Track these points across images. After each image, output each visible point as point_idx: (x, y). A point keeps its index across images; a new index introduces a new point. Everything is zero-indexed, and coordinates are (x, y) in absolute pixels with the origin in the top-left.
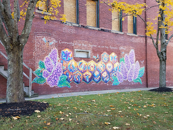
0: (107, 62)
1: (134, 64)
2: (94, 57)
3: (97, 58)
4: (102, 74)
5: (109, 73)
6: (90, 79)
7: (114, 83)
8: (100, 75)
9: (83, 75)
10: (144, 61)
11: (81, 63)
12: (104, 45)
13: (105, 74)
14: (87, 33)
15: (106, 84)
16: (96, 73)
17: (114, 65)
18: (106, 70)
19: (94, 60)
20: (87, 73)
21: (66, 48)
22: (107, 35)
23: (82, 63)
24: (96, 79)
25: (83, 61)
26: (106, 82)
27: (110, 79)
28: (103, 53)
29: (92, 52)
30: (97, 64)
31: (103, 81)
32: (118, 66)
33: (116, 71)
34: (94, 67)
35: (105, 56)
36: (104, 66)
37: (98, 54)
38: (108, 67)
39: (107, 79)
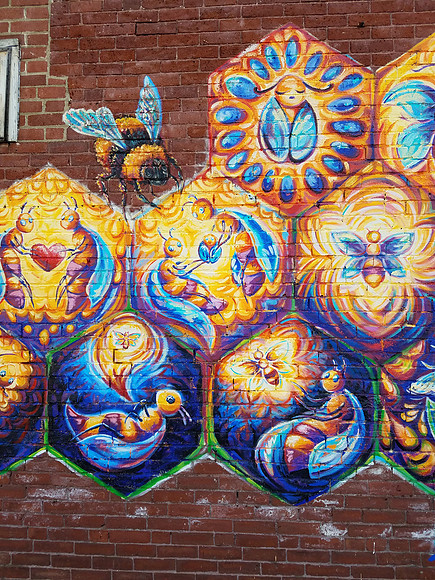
2: (78, 119)
3: (135, 138)
4: (217, 360)
5: (350, 351)
8: (190, 370)
13: (268, 370)
15: (304, 529)
26: (296, 482)
27: (384, 448)
28: (254, 47)
29: (47, 59)
30: (132, 224)
31: (231, 470)
34: (83, 258)
35: (285, 98)
36: (267, 241)
37: (147, 80)
38: (347, 260)
39: (308, 448)
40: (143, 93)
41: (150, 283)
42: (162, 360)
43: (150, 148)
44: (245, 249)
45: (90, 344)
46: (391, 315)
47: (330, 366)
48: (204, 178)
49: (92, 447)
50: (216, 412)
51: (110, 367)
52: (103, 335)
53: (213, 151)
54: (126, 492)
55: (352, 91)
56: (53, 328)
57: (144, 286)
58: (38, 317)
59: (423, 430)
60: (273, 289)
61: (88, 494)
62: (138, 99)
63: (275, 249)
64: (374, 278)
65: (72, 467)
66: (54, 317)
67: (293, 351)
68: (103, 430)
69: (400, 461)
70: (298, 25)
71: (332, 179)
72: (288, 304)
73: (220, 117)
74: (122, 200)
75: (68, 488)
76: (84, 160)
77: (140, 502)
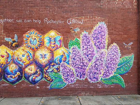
2: (7, 39)
3: (14, 42)
4: (24, 68)
5: (41, 67)
7: (53, 85)
8: (21, 70)
12: (31, 18)
13: (31, 70)
15: (35, 87)
16: (12, 68)
17: (55, 52)
18: (35, 62)
24: (11, 77)
26: (34, 82)
27: (44, 78)
28: (29, 31)
29: (3, 31)
30: (13, 52)
31: (26, 81)
32: (64, 53)
33: (58, 64)
34: (7, 56)
35: (33, 38)
36: (31, 54)
37: (16, 35)
38: (40, 57)
39: (35, 78)
40: (15, 36)
41: (16, 59)
42: (17, 69)
43: (16, 43)
44: (28, 55)
45: (8, 67)
46: (45, 63)
47: (38, 69)
48: (23, 47)
49: (9, 79)
50: (24, 75)
51: (11, 70)
52: (10, 66)
53: (24, 43)
54: (13, 84)
55: (41, 37)
56: (4, 65)
57: (15, 60)
58: (2, 63)
59: (48, 75)
60: (31, 60)
61: (8, 85)
62: (14, 37)
63: (32, 55)
64: (43, 59)
65: (6, 82)
66: (4, 63)
67: (34, 67)
68: (10, 77)
69: (46, 79)
70: (34, 29)
71: (38, 47)
72: (33, 62)
73: (25, 39)
74: (12, 49)
75: (6, 84)
76: (7, 44)
77: (15, 85)
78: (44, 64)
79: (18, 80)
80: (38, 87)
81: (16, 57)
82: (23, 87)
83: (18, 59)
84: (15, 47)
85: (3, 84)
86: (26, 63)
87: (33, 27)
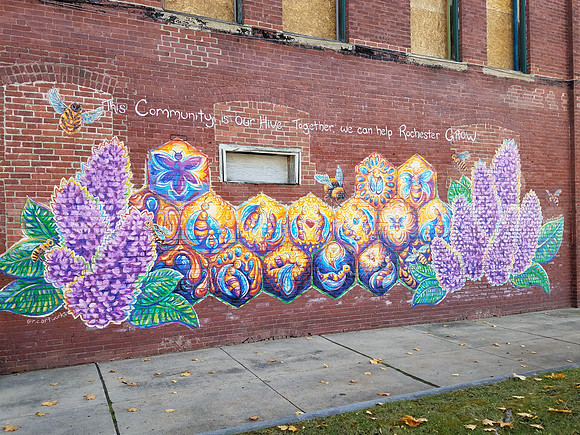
0: (384, 202)
1: (514, 207)
3: (336, 185)
4: (358, 255)
5: (392, 250)
6: (300, 283)
7: (421, 295)
9: (264, 265)
10: (560, 191)
11: (255, 210)
12: (371, 123)
13: (372, 257)
14: (284, 66)
15: (381, 303)
16: (332, 254)
17: (420, 212)
18: (380, 238)
19: (318, 191)
20: (284, 253)
21: (173, 136)
22: (388, 77)
23: (256, 207)
24: (331, 278)
25: (262, 199)
26: (380, 290)
27: (400, 277)
28: (367, 158)
29: (309, 157)
30: (335, 212)
31: (363, 287)
32: (440, 215)
33: (427, 242)
34: (321, 224)
35: (375, 175)
36: (371, 217)
37: (338, 166)
38: (391, 224)
39: (382, 279)
40: (337, 170)
41: (340, 231)
42: (344, 256)
43: (339, 188)
44: (366, 220)
45: (324, 251)
47: (387, 255)
48: (354, 198)
49: (326, 284)
50: (359, 271)
52: (327, 248)
53: (357, 190)
54: (336, 297)
55: (392, 174)
56: (313, 247)
58: (308, 243)
59: (409, 272)
60: (373, 233)
61: (325, 299)
63: (373, 220)
64: (397, 229)
65: (320, 291)
66: (313, 243)
67: (378, 251)
68: (329, 278)
69: (404, 281)
70: (378, 152)
71: (387, 200)
72: (377, 237)
73: (358, 179)
74: (331, 204)
75: (319, 298)
76: (321, 191)
77: (339, 300)
78: (400, 243)
79: (345, 286)
80: (388, 303)
81: (339, 226)
82: (358, 305)
83: (344, 230)
84: (338, 199)
85: (313, 297)
86: (361, 241)
87: (377, 148)
